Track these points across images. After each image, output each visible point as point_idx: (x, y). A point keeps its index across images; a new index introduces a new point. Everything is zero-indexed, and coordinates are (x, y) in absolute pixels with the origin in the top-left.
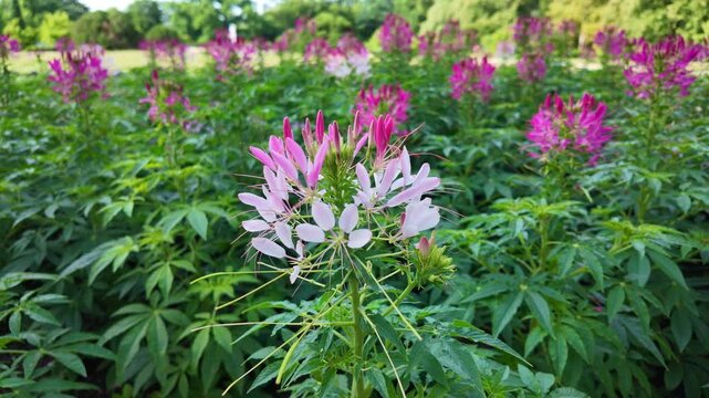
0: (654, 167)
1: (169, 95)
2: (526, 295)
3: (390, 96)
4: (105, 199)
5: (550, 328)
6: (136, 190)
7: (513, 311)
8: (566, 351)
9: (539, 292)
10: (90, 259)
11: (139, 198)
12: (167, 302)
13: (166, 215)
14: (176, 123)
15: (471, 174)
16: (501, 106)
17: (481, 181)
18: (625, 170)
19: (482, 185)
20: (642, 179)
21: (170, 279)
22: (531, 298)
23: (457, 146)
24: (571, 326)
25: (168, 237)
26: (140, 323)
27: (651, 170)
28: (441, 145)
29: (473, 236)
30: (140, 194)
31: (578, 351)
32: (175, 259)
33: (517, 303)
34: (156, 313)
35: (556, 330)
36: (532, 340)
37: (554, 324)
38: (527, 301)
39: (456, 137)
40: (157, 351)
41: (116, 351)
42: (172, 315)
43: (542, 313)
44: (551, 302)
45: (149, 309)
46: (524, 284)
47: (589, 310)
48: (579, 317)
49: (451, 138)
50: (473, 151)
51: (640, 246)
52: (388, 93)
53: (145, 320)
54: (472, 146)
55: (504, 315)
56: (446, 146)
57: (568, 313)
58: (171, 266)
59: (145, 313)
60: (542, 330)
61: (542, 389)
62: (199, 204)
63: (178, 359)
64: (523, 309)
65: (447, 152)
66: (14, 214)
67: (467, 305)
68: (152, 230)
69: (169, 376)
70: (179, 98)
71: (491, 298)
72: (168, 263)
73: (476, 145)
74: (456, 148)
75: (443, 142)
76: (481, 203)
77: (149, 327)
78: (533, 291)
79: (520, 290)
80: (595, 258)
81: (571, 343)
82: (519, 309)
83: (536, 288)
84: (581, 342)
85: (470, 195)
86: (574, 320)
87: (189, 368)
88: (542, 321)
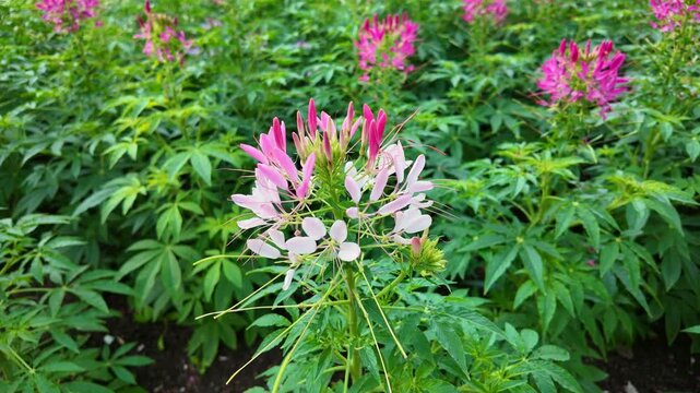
0: (669, 108)
1: (163, 30)
2: (522, 249)
3: (397, 27)
4: (109, 137)
5: (542, 284)
6: (138, 131)
7: (507, 264)
8: (554, 305)
9: (535, 247)
10: (101, 196)
11: (141, 139)
12: (178, 239)
13: (170, 156)
14: (173, 60)
15: (479, 104)
16: (516, 28)
17: (488, 113)
18: (637, 111)
19: (489, 117)
20: (653, 123)
21: (179, 220)
22: (526, 253)
23: (467, 74)
24: (562, 282)
25: (173, 180)
26: (154, 258)
27: (664, 114)
28: (450, 72)
29: (474, 187)
30: (143, 135)
31: (565, 306)
32: (183, 200)
33: (512, 256)
34: (169, 248)
35: (548, 284)
36: (523, 293)
37: (546, 278)
38: (522, 255)
39: (465, 63)
40: (171, 285)
41: (132, 286)
42: (183, 251)
43: (536, 267)
44: (545, 256)
45: (161, 245)
46: (520, 236)
47: (583, 263)
48: (571, 270)
49: (461, 64)
50: (482, 82)
51: (640, 206)
52: (394, 24)
53: (159, 255)
54: (482, 75)
55: (497, 267)
56: (454, 74)
57: (561, 268)
58: (179, 208)
59: (159, 248)
60: (533, 283)
61: (526, 348)
62: (202, 145)
63: (193, 288)
64: (518, 263)
65: (455, 81)
66: (22, 150)
67: (463, 254)
68: (158, 171)
69: (185, 302)
70: (174, 32)
71: (487, 249)
72: (176, 205)
73: (486, 74)
74: (465, 77)
75: (451, 69)
76: (487, 134)
77: (163, 262)
78: (529, 245)
79: (515, 242)
80: (593, 218)
81: (559, 298)
82: (513, 263)
83: (533, 241)
84: (569, 297)
85: (476, 128)
86: (565, 276)
87: (203, 295)
88: (535, 275)
